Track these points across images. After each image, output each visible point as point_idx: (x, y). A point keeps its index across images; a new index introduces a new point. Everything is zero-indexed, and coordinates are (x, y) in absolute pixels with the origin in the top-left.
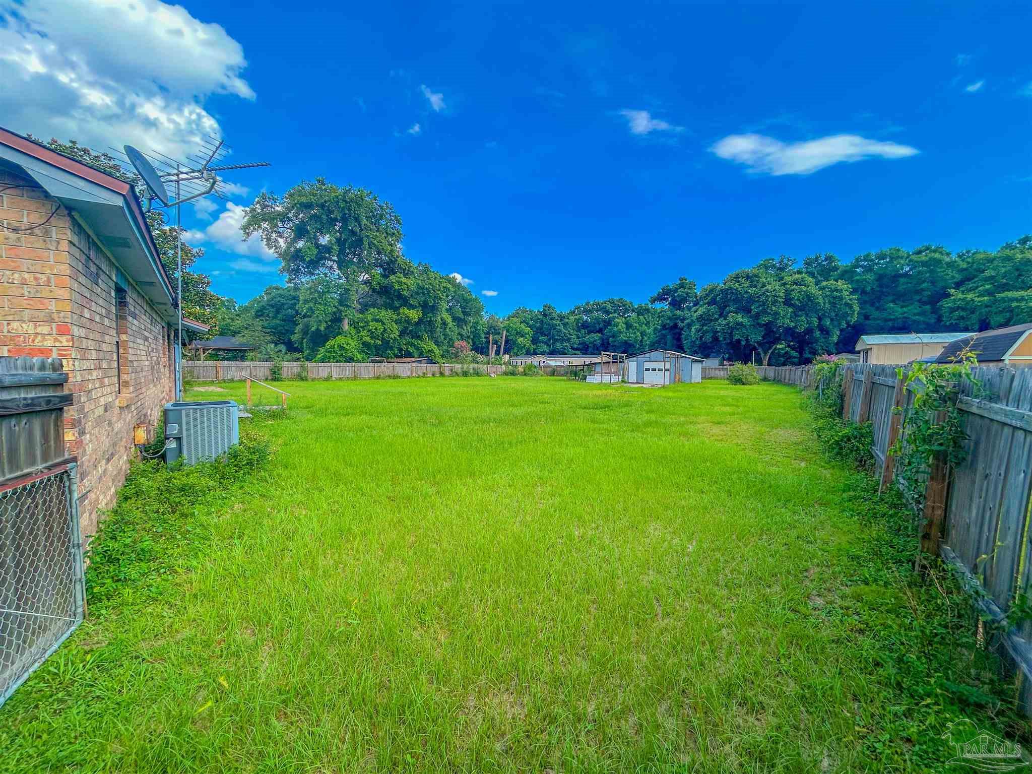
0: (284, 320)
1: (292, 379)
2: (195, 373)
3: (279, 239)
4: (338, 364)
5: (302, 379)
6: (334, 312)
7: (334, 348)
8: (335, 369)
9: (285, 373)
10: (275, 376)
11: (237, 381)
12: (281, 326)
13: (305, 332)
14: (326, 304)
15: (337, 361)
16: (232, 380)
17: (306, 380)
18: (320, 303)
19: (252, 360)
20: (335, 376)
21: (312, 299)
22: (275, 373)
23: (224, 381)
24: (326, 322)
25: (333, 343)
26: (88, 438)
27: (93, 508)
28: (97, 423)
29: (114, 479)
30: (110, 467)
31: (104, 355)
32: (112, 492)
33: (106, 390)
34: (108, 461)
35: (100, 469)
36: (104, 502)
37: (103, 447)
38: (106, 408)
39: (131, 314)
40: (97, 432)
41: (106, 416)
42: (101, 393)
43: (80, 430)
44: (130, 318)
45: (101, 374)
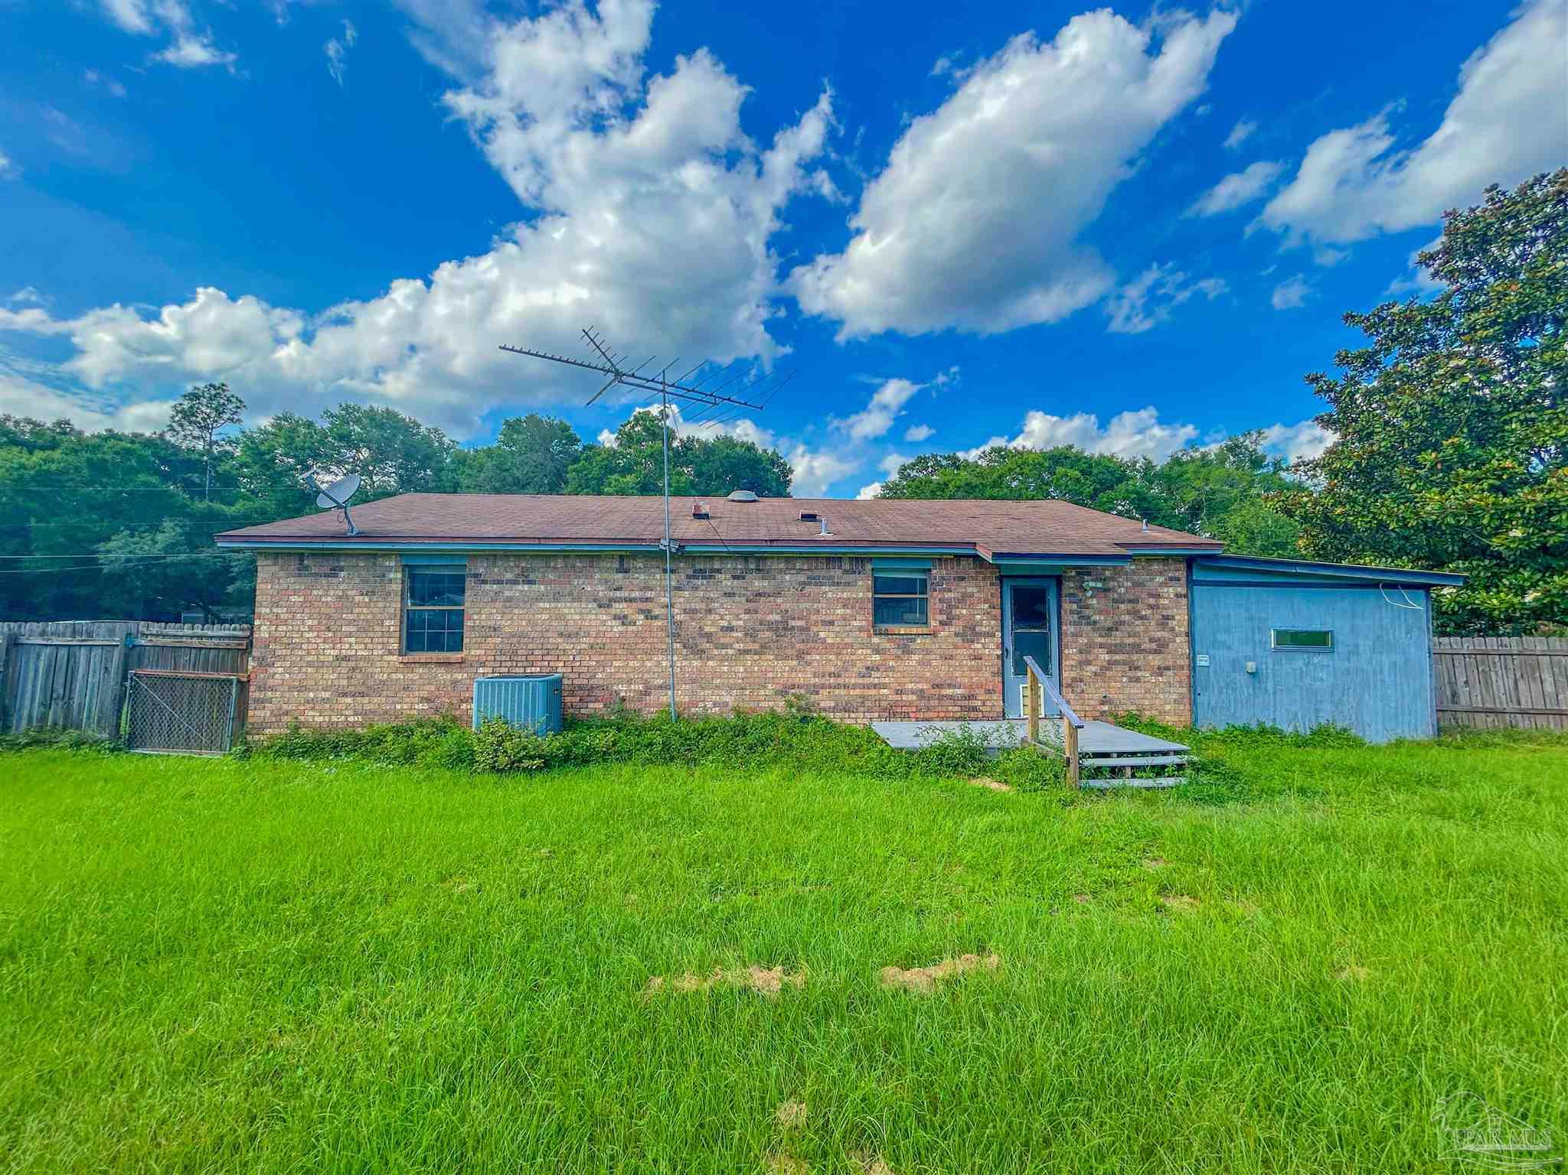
26: (280, 670)
27: (287, 713)
28: (309, 664)
29: (364, 713)
30: (349, 700)
31: (350, 623)
32: (351, 719)
33: (347, 646)
34: (345, 695)
35: (311, 695)
36: (321, 719)
37: (330, 683)
38: (346, 658)
39: (499, 582)
40: (310, 670)
41: (344, 664)
42: (327, 646)
43: (262, 663)
44: (488, 587)
45: (330, 634)
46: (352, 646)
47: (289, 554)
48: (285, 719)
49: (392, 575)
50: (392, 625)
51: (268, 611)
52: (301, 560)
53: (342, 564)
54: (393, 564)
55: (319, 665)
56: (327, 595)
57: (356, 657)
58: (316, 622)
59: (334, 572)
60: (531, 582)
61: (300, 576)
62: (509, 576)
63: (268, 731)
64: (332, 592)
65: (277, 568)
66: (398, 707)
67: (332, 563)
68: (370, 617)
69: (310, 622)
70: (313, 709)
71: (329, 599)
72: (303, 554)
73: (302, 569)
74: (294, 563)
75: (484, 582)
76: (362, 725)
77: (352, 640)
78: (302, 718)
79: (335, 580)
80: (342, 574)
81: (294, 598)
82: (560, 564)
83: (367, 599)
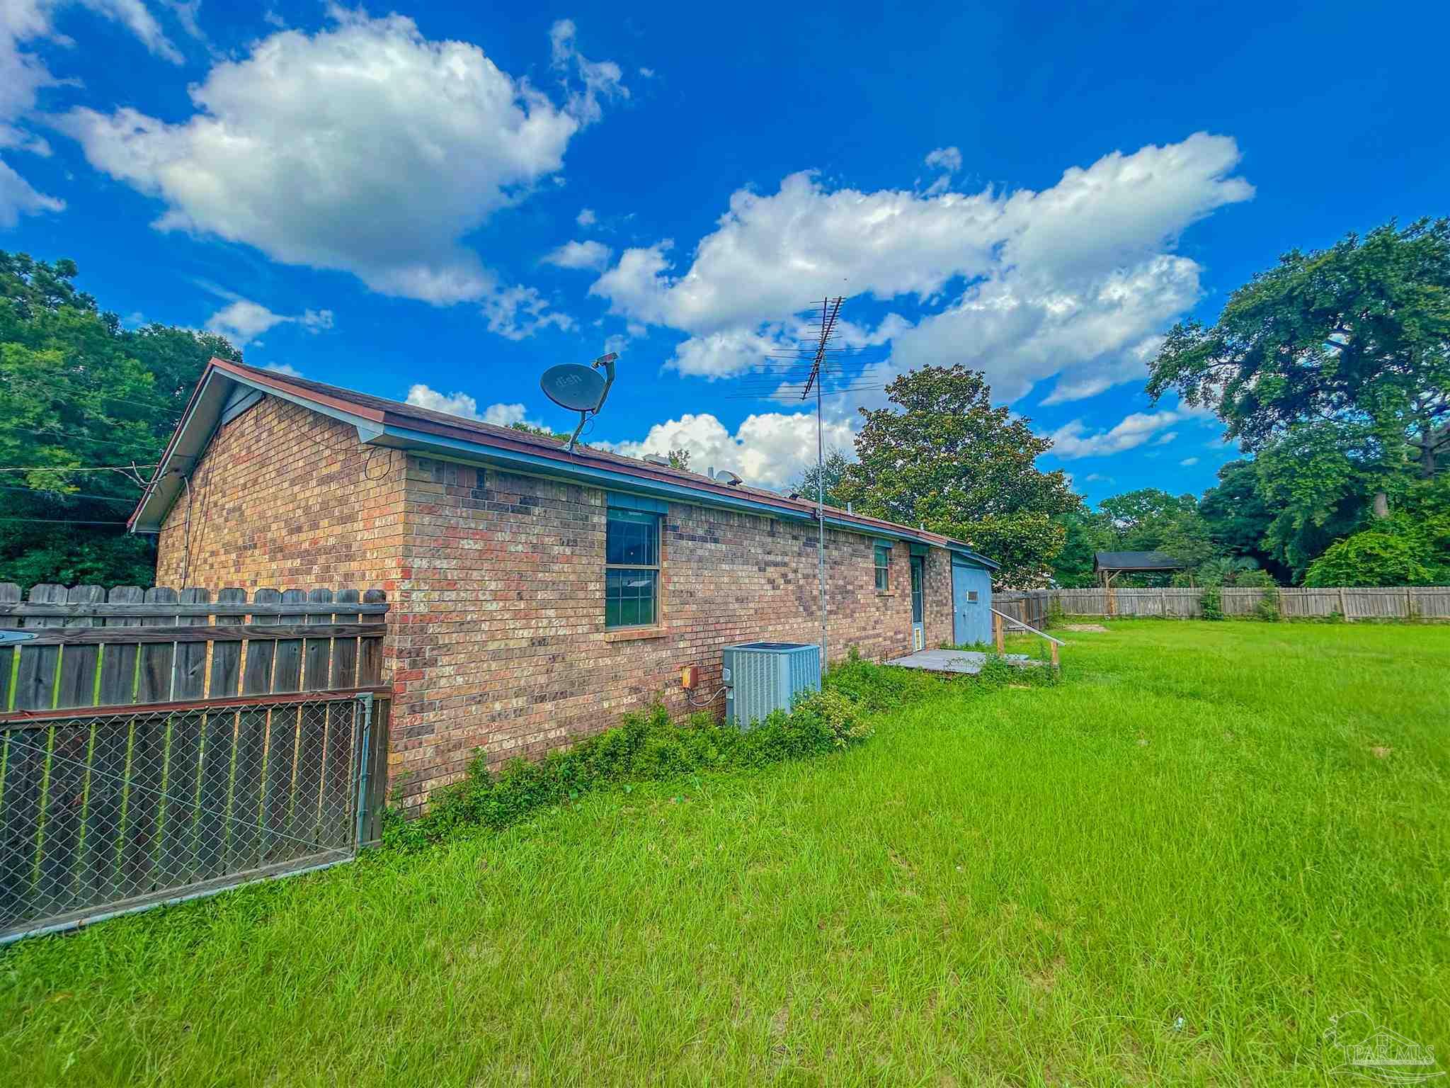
0: (1251, 516)
1: (1244, 618)
2: (1080, 605)
3: (1211, 386)
4: (1359, 590)
5: (1266, 618)
6: (1344, 486)
7: (1346, 557)
8: (1350, 600)
9: (1228, 607)
10: (1209, 611)
11: (1139, 618)
12: (1245, 525)
13: (1287, 533)
14: (1318, 475)
15: (1358, 584)
16: (1132, 617)
17: (1275, 620)
18: (1304, 476)
19: (1180, 585)
20: (1350, 612)
21: (1284, 470)
22: (1206, 606)
23: (1120, 617)
24: (1327, 509)
25: (1344, 547)
26: (448, 670)
27: (458, 746)
28: (495, 656)
29: (567, 722)
30: (549, 706)
31: (545, 585)
32: (552, 735)
33: (545, 622)
34: (542, 699)
35: (498, 706)
36: (512, 743)
37: (522, 682)
38: (542, 642)
39: (693, 538)
40: (494, 666)
41: (541, 650)
42: (518, 625)
43: (418, 661)
44: (684, 542)
45: (522, 605)
46: (551, 624)
47: (462, 468)
48: (457, 755)
49: (596, 519)
50: (597, 589)
51: (425, 564)
52: (481, 480)
53: (539, 494)
54: (598, 502)
55: (507, 655)
56: (517, 543)
57: (559, 640)
58: (501, 585)
59: (525, 506)
60: (716, 541)
61: (476, 506)
62: (700, 532)
63: (428, 785)
64: (523, 538)
65: (441, 489)
66: (606, 705)
67: (523, 490)
68: (572, 577)
69: (493, 586)
70: (499, 730)
71: (520, 548)
72: (483, 470)
73: (481, 494)
74: (471, 482)
75: (681, 537)
76: (565, 741)
77: (551, 613)
78: (484, 749)
79: (527, 519)
80: (537, 510)
81: (467, 544)
82: (735, 522)
83: (568, 551)
